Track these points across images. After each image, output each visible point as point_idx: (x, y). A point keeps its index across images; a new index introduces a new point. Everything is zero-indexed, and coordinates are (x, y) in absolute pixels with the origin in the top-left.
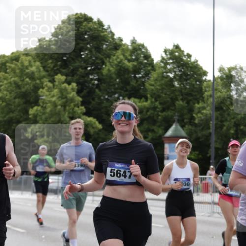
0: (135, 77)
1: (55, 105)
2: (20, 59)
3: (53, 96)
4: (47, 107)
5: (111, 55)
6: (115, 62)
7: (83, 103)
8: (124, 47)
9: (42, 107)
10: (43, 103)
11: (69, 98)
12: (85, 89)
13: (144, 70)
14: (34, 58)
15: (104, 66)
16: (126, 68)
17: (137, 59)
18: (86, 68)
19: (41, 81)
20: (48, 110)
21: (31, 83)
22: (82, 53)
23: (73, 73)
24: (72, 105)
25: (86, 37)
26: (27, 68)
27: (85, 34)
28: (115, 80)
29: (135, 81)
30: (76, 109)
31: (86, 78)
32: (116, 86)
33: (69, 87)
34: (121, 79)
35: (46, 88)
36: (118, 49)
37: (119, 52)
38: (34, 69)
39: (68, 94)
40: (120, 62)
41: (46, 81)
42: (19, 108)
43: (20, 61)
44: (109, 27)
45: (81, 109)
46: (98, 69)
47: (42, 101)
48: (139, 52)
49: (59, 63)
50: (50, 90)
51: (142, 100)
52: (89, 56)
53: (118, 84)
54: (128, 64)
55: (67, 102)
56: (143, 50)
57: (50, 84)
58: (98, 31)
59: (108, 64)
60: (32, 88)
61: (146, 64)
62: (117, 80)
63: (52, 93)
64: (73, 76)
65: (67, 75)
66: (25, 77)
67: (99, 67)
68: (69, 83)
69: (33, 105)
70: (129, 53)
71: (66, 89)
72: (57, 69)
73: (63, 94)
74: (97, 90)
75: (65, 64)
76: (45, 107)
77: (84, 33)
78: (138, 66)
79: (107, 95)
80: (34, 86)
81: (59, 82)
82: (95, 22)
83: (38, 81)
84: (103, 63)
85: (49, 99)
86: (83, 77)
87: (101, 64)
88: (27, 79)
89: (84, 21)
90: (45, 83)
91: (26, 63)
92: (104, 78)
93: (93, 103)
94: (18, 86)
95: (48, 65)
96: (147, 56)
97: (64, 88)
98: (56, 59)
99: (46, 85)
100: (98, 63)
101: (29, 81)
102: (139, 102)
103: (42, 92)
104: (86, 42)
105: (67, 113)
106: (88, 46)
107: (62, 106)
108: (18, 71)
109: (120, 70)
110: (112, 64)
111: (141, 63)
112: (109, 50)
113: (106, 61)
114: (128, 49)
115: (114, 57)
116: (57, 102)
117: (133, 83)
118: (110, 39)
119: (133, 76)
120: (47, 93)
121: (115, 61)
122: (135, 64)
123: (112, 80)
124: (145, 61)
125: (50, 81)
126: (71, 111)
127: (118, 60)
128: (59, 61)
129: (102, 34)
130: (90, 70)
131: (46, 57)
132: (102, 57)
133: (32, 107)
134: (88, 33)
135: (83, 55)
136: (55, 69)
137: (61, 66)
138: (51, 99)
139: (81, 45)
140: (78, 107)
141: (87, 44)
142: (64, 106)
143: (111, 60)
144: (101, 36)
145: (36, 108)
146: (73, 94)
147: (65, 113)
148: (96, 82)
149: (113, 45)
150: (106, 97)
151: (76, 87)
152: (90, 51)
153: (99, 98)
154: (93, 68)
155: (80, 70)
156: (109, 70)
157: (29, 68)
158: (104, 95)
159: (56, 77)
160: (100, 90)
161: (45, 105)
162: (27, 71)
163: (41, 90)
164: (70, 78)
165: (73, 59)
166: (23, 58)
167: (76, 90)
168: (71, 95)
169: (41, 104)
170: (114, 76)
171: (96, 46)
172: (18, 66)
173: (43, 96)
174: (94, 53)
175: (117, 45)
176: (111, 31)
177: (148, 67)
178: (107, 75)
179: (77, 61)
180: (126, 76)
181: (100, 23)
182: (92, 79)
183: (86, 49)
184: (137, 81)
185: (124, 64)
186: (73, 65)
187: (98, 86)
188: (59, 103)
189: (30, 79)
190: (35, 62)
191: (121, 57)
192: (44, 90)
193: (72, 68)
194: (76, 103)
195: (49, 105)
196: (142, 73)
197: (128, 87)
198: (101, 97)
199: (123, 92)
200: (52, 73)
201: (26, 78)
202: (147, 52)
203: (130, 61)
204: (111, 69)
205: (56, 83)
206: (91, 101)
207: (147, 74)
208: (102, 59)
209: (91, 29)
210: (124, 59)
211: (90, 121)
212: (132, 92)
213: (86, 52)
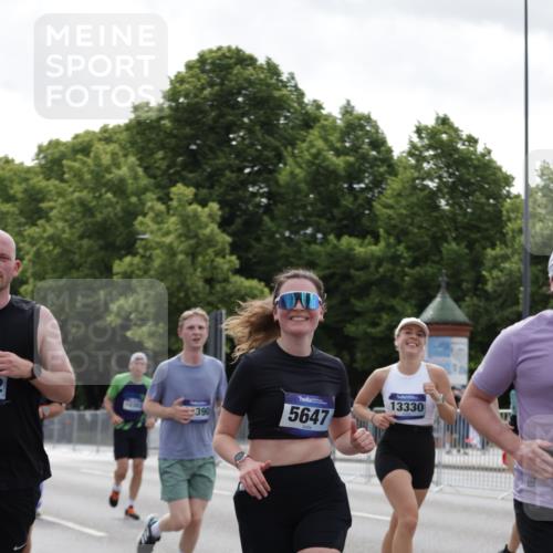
0: (351, 189)
1: (171, 252)
2: (93, 149)
3: (168, 233)
4: (154, 257)
5: (297, 139)
6: (307, 156)
7: (234, 248)
8: (326, 123)
9: (142, 257)
10: (146, 248)
11: (201, 237)
12: (240, 216)
13: (370, 174)
14: (123, 147)
15: (281, 165)
16: (332, 168)
17: (355, 149)
18: (241, 170)
19: (140, 200)
20: (157, 263)
21: (117, 203)
22: (231, 136)
23: (212, 180)
24: (210, 251)
25: (240, 99)
26: (108, 170)
27: (239, 94)
28: (307, 196)
29: (351, 199)
30: (219, 260)
31: (240, 192)
32: (309, 208)
33: (203, 212)
34: (319, 193)
35: (151, 214)
36: (311, 127)
37: (315, 133)
38: (124, 171)
39: (200, 228)
40: (316, 156)
41: (152, 200)
42: (90, 259)
43: (92, 155)
44: (292, 77)
45: (230, 261)
46: (267, 171)
47: (143, 243)
48: (360, 133)
49: (180, 159)
50: (159, 219)
51: (366, 241)
52: (247, 142)
53: (312, 204)
54: (334, 159)
55: (198, 245)
56: (368, 128)
57: (160, 207)
58: (268, 85)
59: (290, 160)
60: (120, 215)
61: (375, 159)
62: (311, 196)
63: (166, 226)
64: (212, 187)
65: (197, 186)
66: (104, 190)
67: (271, 167)
68: (204, 204)
69: (123, 252)
70: (337, 135)
71: (196, 216)
72: (177, 173)
73: (189, 227)
74: (266, 219)
75: (194, 161)
76: (150, 257)
77: (235, 91)
78: (357, 165)
79: (288, 229)
80: (125, 210)
81: (179, 200)
82: (261, 67)
83: (134, 199)
84: (280, 158)
85: (157, 239)
86: (234, 189)
87: (275, 161)
88: (109, 195)
89: (236, 64)
90: (149, 204)
91: (106, 160)
92: (283, 190)
93: (259, 248)
94: (87, 210)
95: (155, 162)
96: (379, 143)
97: (191, 214)
98: (173, 150)
99: (152, 208)
100: (268, 159)
101: (114, 200)
102: (361, 246)
103: (142, 223)
104: (241, 111)
105: (199, 270)
106: (246, 120)
107: (187, 254)
108: (88, 177)
109: (317, 172)
110: (299, 159)
111: (364, 158)
112: (292, 128)
113: (285, 154)
114: (335, 127)
115: (305, 145)
116: (175, 244)
117: (347, 202)
118: (295, 105)
119: (346, 186)
120: (154, 227)
121: (306, 153)
122: (351, 159)
123: (298, 197)
124: (374, 153)
125: (159, 199)
126: (208, 265)
127: (314, 151)
128: (181, 155)
129: (277, 94)
130: (249, 174)
131: (151, 145)
132: (278, 144)
133: (121, 259)
134: (244, 92)
135: (234, 139)
136: (172, 171)
137: (185, 166)
138: (164, 239)
139: (231, 118)
140: (224, 257)
141: (243, 115)
142: (193, 254)
143: (296, 151)
144: (275, 98)
145: (128, 259)
146: (212, 229)
147: (195, 270)
148: (264, 200)
149: (301, 118)
150: (287, 234)
151: (220, 213)
152: (250, 130)
153: (271, 237)
154: (256, 169)
155: (228, 173)
156: (292, 174)
157: (114, 170)
158: (281, 230)
159: (174, 189)
160: (273, 218)
161: (148, 254)
162: (108, 176)
163: (140, 218)
164: (204, 192)
165: (211, 149)
166: (99, 146)
167: (218, 219)
168: (207, 231)
169: (141, 251)
170: (303, 186)
171: (262, 119)
172: (88, 166)
173: (144, 233)
174: (259, 135)
175: (310, 118)
176: (296, 86)
177: (379, 166)
178: (288, 185)
179: (220, 154)
180: (332, 186)
181: (272, 69)
182: (254, 195)
183: (242, 126)
184: (356, 198)
185: (325, 159)
186: (211, 162)
187: (268, 209)
188: (182, 247)
189: (115, 194)
190: (126, 156)
191: (320, 144)
192: (147, 220)
193: (209, 170)
194: (219, 246)
195: (158, 251)
196: (367, 181)
197: (336, 212)
198: (274, 233)
199: (323, 221)
200: (165, 181)
201: (106, 192)
202: (377, 132)
203: (338, 153)
204: (298, 171)
205: (174, 203)
206: (253, 243)
207: (378, 183)
208: (276, 149)
209: (250, 83)
210: (326, 148)
211: (251, 288)
212: (345, 222)
213: (241, 134)
